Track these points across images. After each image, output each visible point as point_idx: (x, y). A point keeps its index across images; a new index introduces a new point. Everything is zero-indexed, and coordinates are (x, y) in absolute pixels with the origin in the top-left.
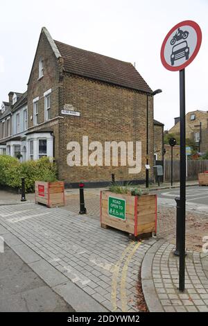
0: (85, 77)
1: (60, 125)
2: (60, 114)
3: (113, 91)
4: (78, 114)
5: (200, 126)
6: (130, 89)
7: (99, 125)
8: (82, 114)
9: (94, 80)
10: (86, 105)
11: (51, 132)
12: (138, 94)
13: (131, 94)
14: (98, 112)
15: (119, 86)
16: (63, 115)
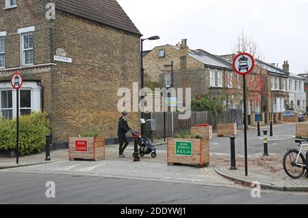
0: (77, 16)
1: (53, 73)
2: (52, 61)
3: (102, 32)
4: (70, 60)
5: (172, 65)
6: (118, 30)
7: (90, 73)
8: (74, 60)
9: (85, 19)
10: (76, 49)
11: (38, 81)
12: (126, 36)
13: (119, 35)
14: (88, 58)
15: (107, 26)
16: (56, 62)
